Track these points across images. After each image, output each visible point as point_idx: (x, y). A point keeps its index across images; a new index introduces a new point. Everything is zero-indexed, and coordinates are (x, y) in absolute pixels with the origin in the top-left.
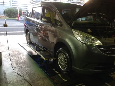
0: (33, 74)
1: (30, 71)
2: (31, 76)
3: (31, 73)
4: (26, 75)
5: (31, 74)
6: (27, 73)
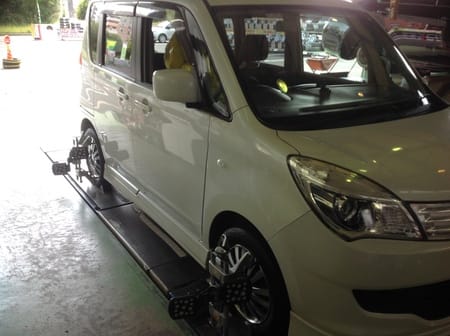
1: (96, 300)
3: (105, 311)
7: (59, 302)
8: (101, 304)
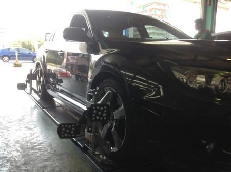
0: (35, 143)
1: (28, 139)
2: (27, 148)
3: (31, 143)
4: (14, 146)
5: (29, 144)
6: (17, 142)
7: (6, 139)
8: (30, 140)
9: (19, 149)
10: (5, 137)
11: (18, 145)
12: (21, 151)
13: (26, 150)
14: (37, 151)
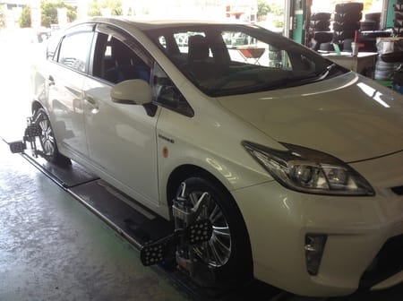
8: (83, 263)
9: (76, 282)
10: (43, 263)
11: (71, 275)
12: (81, 285)
13: (89, 283)
14: (105, 282)
